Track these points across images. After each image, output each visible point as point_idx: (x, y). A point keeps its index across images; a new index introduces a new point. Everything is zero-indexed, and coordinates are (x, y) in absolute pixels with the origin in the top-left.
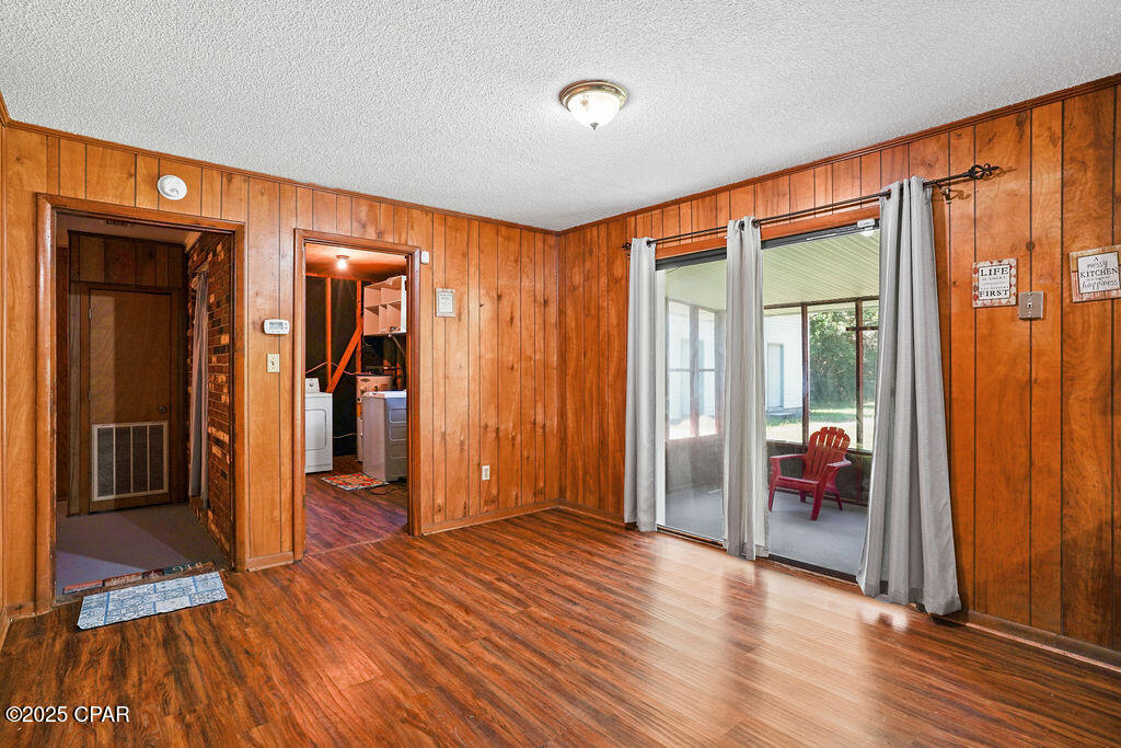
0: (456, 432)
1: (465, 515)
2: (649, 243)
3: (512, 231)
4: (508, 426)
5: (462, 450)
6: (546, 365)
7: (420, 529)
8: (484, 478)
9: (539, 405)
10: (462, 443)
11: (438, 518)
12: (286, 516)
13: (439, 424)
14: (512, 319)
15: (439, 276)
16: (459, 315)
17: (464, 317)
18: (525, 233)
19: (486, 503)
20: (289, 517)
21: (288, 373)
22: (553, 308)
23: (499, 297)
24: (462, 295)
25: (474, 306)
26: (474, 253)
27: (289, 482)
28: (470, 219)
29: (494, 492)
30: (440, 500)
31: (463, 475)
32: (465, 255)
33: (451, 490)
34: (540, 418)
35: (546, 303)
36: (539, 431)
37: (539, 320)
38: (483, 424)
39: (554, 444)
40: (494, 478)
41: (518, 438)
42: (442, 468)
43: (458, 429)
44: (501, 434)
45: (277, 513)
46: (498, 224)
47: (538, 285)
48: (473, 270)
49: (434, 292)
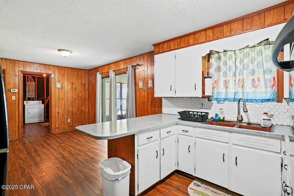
0: (61, 112)
1: (64, 129)
2: (100, 74)
3: (76, 70)
4: (75, 110)
5: (63, 116)
6: (85, 98)
7: (52, 132)
8: (68, 122)
9: (83, 107)
10: (63, 114)
11: (57, 130)
12: (17, 130)
13: (57, 110)
14: (76, 88)
15: (57, 80)
16: (62, 88)
17: (63, 88)
18: (79, 70)
19: (69, 127)
20: (18, 130)
21: (18, 100)
22: (87, 86)
23: (73, 84)
24: (63, 83)
25: (66, 85)
26: (66, 75)
27: (18, 122)
28: (65, 67)
29: (71, 125)
30: (57, 126)
31: (63, 121)
32: (64, 75)
33: (60, 124)
34: (83, 109)
35: (85, 85)
36: (83, 112)
37: (83, 88)
38: (68, 110)
39: (87, 114)
40: (71, 121)
41: (78, 113)
42: (58, 119)
43: (62, 111)
44: (73, 113)
45: (14, 129)
46: (72, 69)
47: (83, 81)
48: (66, 78)
49: (55, 83)
